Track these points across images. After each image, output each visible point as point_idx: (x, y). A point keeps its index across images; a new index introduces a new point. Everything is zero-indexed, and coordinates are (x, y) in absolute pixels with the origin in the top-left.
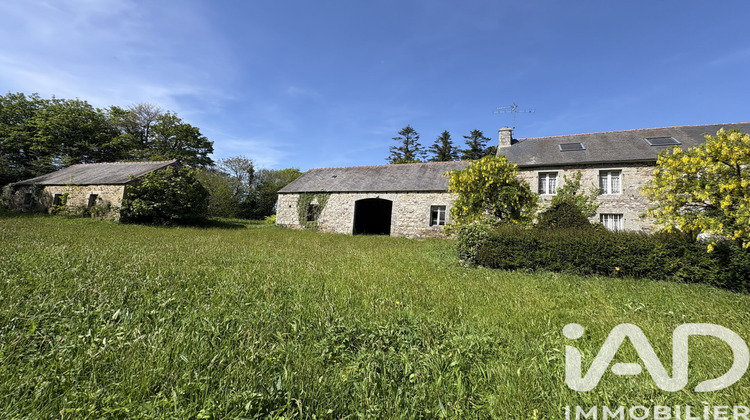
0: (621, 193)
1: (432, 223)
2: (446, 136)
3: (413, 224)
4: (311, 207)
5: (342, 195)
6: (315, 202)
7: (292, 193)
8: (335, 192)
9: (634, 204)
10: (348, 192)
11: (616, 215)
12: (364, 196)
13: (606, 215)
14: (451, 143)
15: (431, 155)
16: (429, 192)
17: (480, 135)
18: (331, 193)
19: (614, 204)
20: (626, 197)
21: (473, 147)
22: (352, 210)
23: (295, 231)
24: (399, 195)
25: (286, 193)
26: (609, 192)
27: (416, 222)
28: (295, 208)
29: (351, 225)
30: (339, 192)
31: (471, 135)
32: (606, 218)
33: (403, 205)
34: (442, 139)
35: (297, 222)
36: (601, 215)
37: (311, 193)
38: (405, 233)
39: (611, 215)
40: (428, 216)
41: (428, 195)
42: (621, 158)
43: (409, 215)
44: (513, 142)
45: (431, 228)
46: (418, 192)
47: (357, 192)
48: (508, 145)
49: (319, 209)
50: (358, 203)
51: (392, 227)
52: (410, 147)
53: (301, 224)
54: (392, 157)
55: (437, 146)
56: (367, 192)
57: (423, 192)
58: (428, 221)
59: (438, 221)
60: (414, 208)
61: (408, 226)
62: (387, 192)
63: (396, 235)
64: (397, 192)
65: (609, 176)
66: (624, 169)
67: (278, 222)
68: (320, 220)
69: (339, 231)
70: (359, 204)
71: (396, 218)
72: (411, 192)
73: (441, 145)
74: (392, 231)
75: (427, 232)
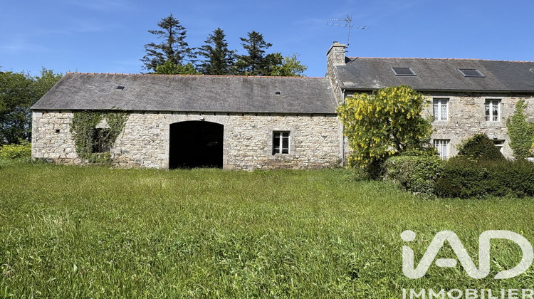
0: (448, 120)
1: (275, 151)
2: (219, 36)
3: (252, 153)
4: (97, 132)
5: (148, 116)
6: (103, 124)
7: (60, 111)
8: (137, 112)
9: (458, 130)
10: (158, 112)
11: (445, 140)
12: (183, 118)
13: (438, 140)
14: (226, 45)
15: (202, 59)
16: (269, 114)
17: (260, 38)
18: (129, 112)
19: (444, 130)
20: (453, 124)
21: (251, 52)
22: (166, 135)
23: (71, 167)
24: (232, 117)
25: (47, 111)
26: (439, 119)
27: (255, 151)
28: (67, 134)
29: (166, 156)
30: (143, 112)
31: (248, 38)
32: (438, 143)
33: (237, 130)
34: (215, 39)
35: (74, 155)
36: (434, 140)
37: (96, 111)
38: (242, 164)
39: (442, 140)
40: (271, 143)
41: (269, 118)
42: (447, 87)
43: (246, 142)
44: (347, 60)
45: (274, 158)
46: (256, 114)
47: (172, 112)
48: (343, 63)
49: (110, 136)
50: (173, 127)
51: (225, 157)
52: (176, 47)
53: (81, 155)
54: (151, 58)
55: (209, 48)
56: (187, 113)
57: (263, 114)
58: (271, 149)
59: (281, 148)
60: (253, 133)
61: (245, 156)
62: (215, 113)
63: (231, 167)
64: (228, 114)
65: (439, 104)
66: (451, 98)
67: (36, 154)
68: (115, 150)
69: (148, 164)
70: (175, 128)
71: (229, 146)
72: (248, 113)
73: (214, 46)
74: (225, 162)
75: (269, 162)
